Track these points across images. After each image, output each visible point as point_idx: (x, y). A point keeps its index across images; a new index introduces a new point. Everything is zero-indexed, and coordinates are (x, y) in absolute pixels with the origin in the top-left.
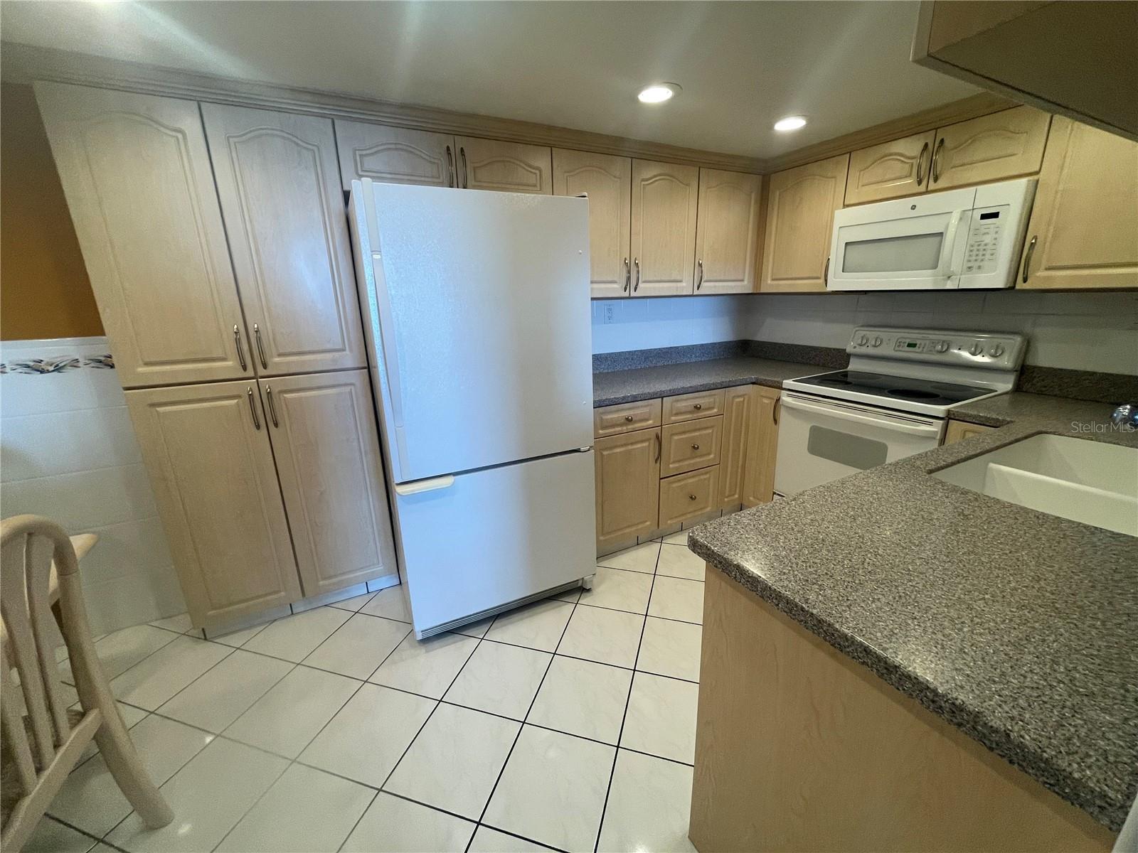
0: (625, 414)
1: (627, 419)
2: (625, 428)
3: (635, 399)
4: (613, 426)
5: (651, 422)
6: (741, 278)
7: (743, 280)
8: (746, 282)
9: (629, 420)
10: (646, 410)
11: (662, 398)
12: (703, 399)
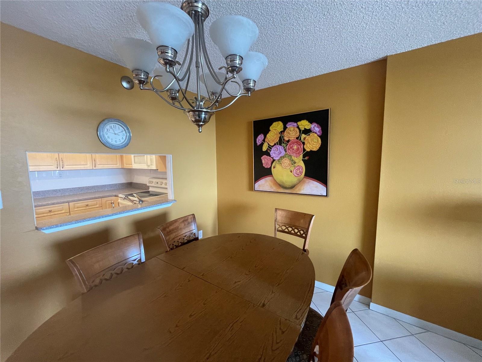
0: (49, 209)
1: (49, 211)
2: (49, 214)
3: (53, 204)
4: (44, 213)
5: (63, 211)
6: (116, 163)
7: (117, 164)
8: (118, 165)
9: (50, 211)
10: (61, 207)
11: (69, 203)
12: (90, 202)
